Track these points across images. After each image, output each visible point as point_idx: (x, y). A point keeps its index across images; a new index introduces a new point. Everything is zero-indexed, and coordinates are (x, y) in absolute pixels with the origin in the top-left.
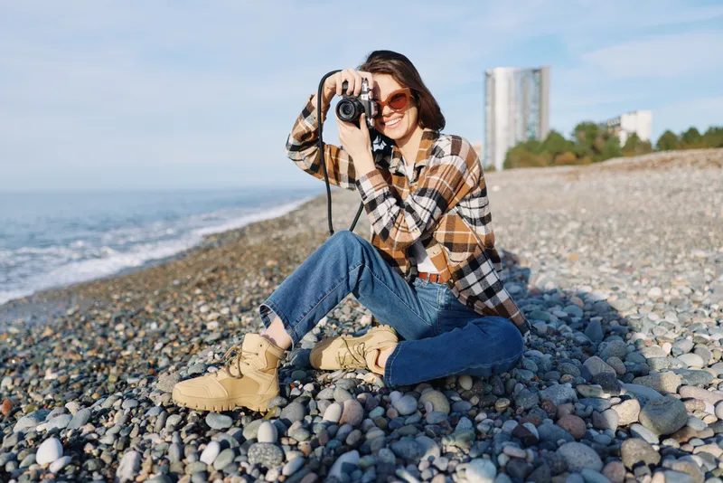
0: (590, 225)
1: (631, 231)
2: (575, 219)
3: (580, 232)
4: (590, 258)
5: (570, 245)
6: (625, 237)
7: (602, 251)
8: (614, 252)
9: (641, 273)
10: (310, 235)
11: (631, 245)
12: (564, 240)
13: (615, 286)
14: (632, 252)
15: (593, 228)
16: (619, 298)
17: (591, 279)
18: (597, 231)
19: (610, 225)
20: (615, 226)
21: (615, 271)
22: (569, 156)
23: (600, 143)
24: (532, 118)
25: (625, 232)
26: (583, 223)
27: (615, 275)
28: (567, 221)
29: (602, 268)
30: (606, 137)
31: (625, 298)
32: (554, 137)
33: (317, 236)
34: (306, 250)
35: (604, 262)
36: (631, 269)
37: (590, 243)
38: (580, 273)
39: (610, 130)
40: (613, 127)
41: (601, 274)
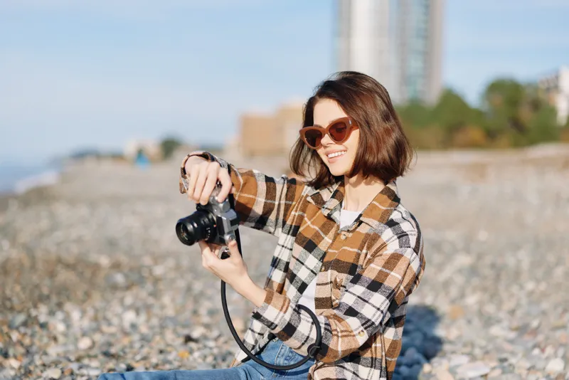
0: (488, 260)
1: (549, 273)
2: (467, 250)
3: (473, 271)
4: (480, 313)
5: (454, 292)
6: (538, 281)
7: (500, 305)
8: (518, 305)
9: (547, 338)
10: (27, 263)
11: (545, 295)
12: (446, 285)
13: (504, 356)
14: (545, 305)
15: (493, 266)
16: (503, 373)
17: (473, 345)
18: (498, 270)
19: (519, 261)
20: (525, 264)
21: (512, 335)
22: (475, 134)
23: (526, 114)
24: (415, 64)
25: (540, 273)
26: (480, 257)
27: (511, 342)
28: (455, 251)
29: (495, 330)
30: (537, 105)
31: (512, 372)
32: (451, 100)
33: (40, 266)
34: (23, 289)
35: (499, 321)
36: (535, 332)
37: (484, 290)
38: (459, 337)
39: (542, 96)
40: (548, 90)
41: (492, 339)
